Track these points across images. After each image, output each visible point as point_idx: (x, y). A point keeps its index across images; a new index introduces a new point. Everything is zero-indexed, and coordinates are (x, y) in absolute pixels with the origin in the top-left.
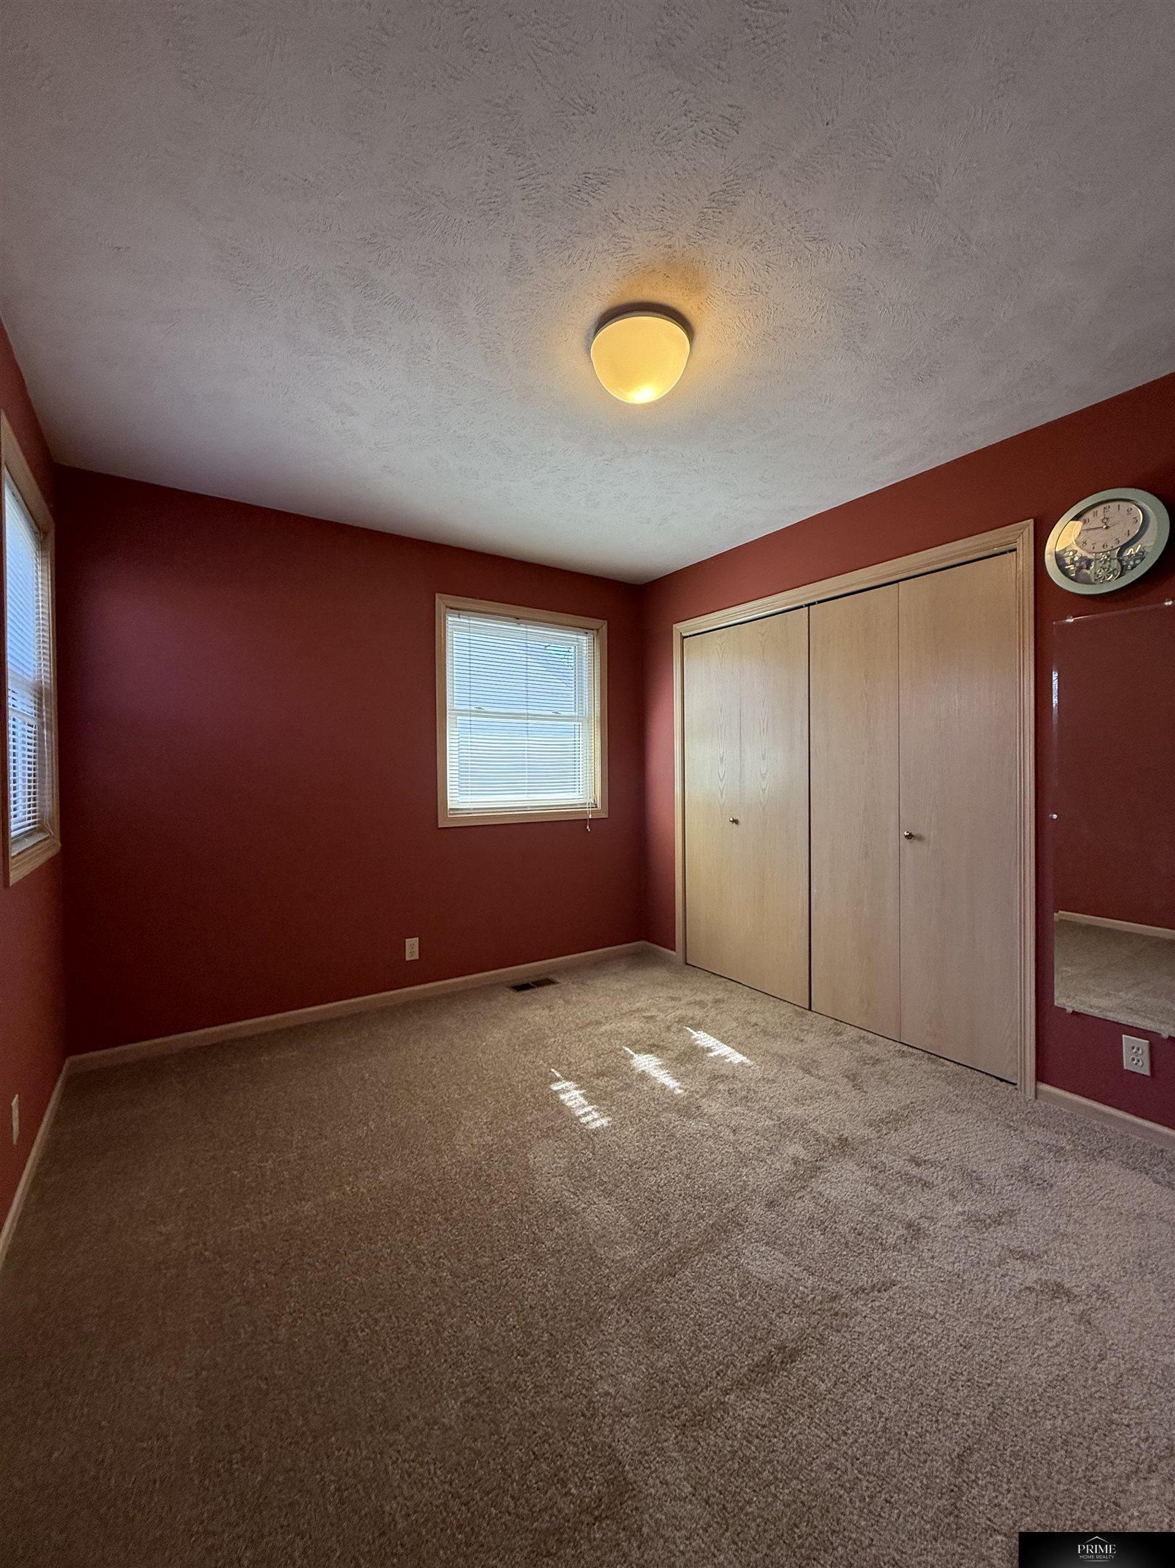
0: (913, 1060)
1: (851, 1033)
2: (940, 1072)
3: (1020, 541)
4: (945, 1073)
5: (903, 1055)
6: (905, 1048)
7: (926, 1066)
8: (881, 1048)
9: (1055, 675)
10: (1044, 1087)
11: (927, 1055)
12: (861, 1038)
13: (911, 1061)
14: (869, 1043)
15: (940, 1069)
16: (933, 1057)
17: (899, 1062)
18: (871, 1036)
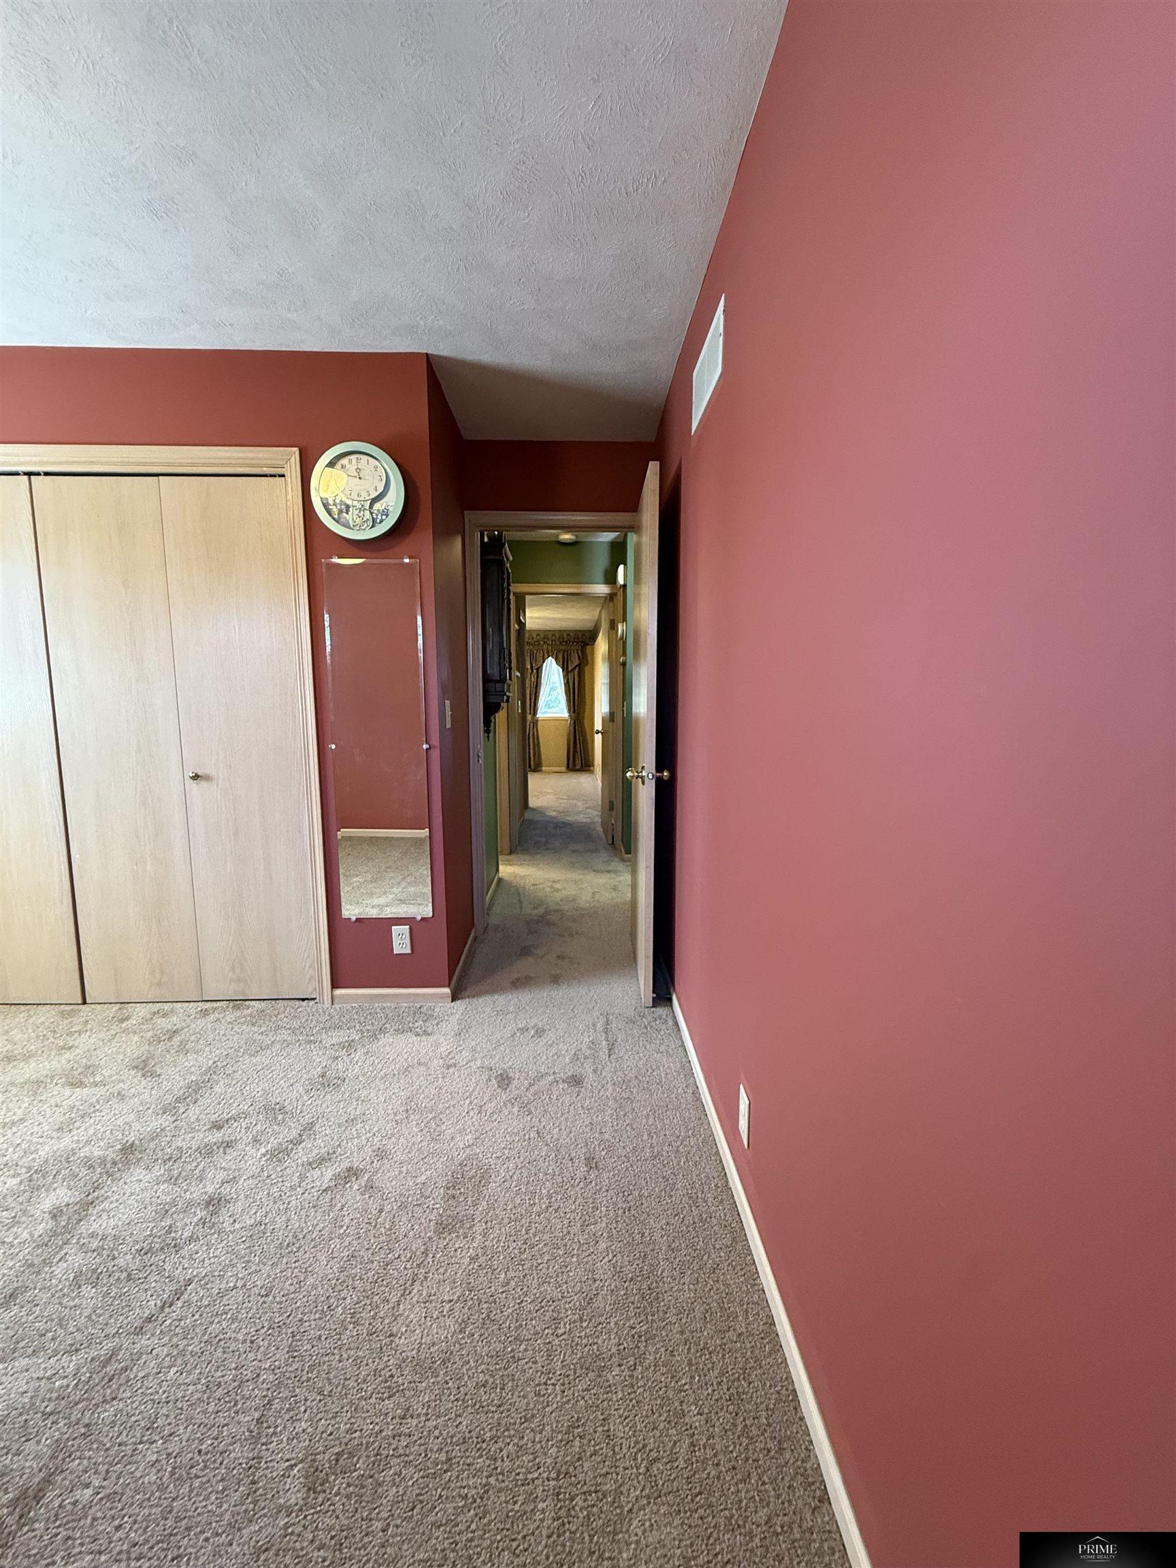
0: (217, 1015)
1: (142, 1011)
2: (245, 1016)
3: (287, 467)
4: (251, 1015)
5: (205, 1013)
6: (208, 1005)
7: (230, 1016)
8: (179, 1016)
9: (326, 616)
10: (338, 992)
11: (231, 1004)
12: (154, 1013)
13: (212, 1017)
14: (165, 1015)
15: (246, 1012)
16: (237, 1002)
17: (201, 1022)
18: (167, 1007)
